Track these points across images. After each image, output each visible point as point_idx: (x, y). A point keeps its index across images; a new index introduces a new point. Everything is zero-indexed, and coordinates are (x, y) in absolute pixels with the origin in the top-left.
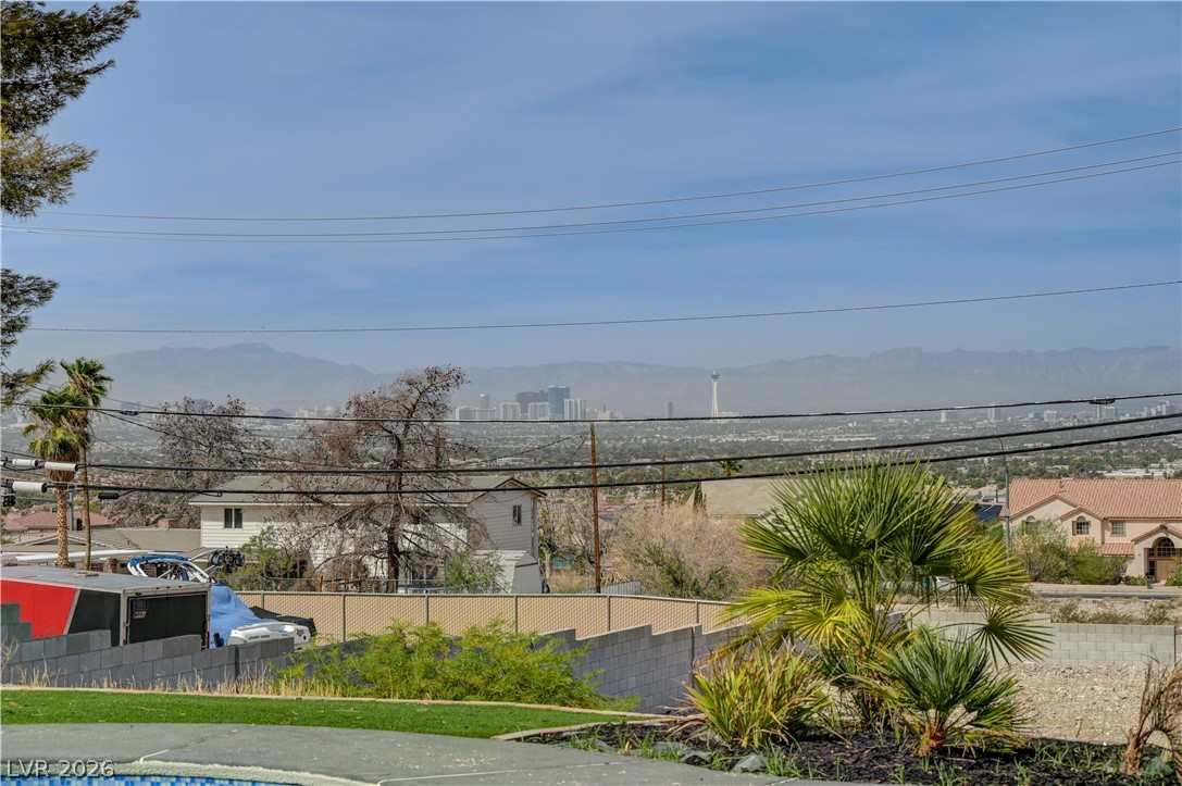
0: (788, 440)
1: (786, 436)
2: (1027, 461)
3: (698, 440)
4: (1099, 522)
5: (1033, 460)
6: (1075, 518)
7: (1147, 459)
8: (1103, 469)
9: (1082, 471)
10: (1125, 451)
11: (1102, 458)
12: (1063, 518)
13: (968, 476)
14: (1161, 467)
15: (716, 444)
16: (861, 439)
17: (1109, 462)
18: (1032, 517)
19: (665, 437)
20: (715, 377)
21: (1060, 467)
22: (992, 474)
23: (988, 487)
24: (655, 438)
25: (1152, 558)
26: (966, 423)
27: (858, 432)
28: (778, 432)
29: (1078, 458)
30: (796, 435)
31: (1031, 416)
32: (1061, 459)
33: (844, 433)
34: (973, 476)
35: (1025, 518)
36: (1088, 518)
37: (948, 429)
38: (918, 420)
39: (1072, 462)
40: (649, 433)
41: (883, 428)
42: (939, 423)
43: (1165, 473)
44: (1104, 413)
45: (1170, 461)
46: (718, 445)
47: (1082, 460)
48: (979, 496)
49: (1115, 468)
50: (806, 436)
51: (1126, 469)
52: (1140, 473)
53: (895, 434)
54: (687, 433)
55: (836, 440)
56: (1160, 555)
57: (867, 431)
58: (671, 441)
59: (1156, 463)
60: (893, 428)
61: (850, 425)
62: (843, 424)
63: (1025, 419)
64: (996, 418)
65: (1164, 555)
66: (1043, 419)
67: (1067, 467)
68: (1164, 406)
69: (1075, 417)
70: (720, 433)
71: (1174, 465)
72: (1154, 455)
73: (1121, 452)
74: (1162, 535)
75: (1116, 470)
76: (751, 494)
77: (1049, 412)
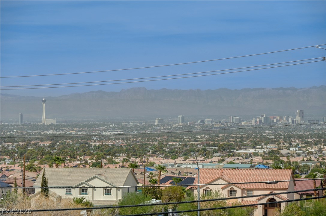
0: (81, 133)
1: (79, 131)
2: (197, 145)
3: (35, 133)
4: (241, 190)
5: (201, 144)
6: (229, 188)
7: (255, 144)
8: (234, 149)
9: (224, 150)
10: (244, 139)
11: (233, 143)
12: (223, 189)
13: (170, 152)
14: (262, 148)
15: (44, 135)
16: (116, 133)
17: (237, 145)
18: (208, 188)
19: (19, 131)
20: (44, 102)
21: (213, 148)
22: (181, 151)
23: (179, 159)
24: (14, 132)
25: (266, 208)
26: (168, 125)
27: (115, 129)
28: (75, 129)
29: (222, 143)
30: (84, 131)
31: (199, 122)
32: (214, 144)
33: (108, 130)
34: (171, 152)
35: (205, 188)
36: (235, 188)
37: (159, 128)
38: (144, 123)
39: (219, 145)
40: (11, 129)
41: (127, 127)
42: (155, 125)
43: (264, 151)
44: (234, 121)
45: (266, 145)
46: (46, 135)
47: (224, 144)
48: (175, 163)
49: (240, 148)
50: (89, 131)
51: (245, 149)
52: (252, 151)
53: (132, 131)
54: (30, 130)
55: (104, 133)
56: (270, 206)
57: (119, 129)
58: (22, 133)
59: (260, 146)
60: (132, 127)
61: (111, 126)
62: (107, 125)
63: (196, 123)
64: (182, 123)
65: (272, 206)
66: (205, 123)
67: (217, 148)
68: (263, 117)
69: (220, 122)
70: (46, 130)
71: (268, 147)
72: (258, 142)
73: (243, 140)
74: (271, 197)
75: (240, 149)
76: (69, 175)
77: (208, 120)
